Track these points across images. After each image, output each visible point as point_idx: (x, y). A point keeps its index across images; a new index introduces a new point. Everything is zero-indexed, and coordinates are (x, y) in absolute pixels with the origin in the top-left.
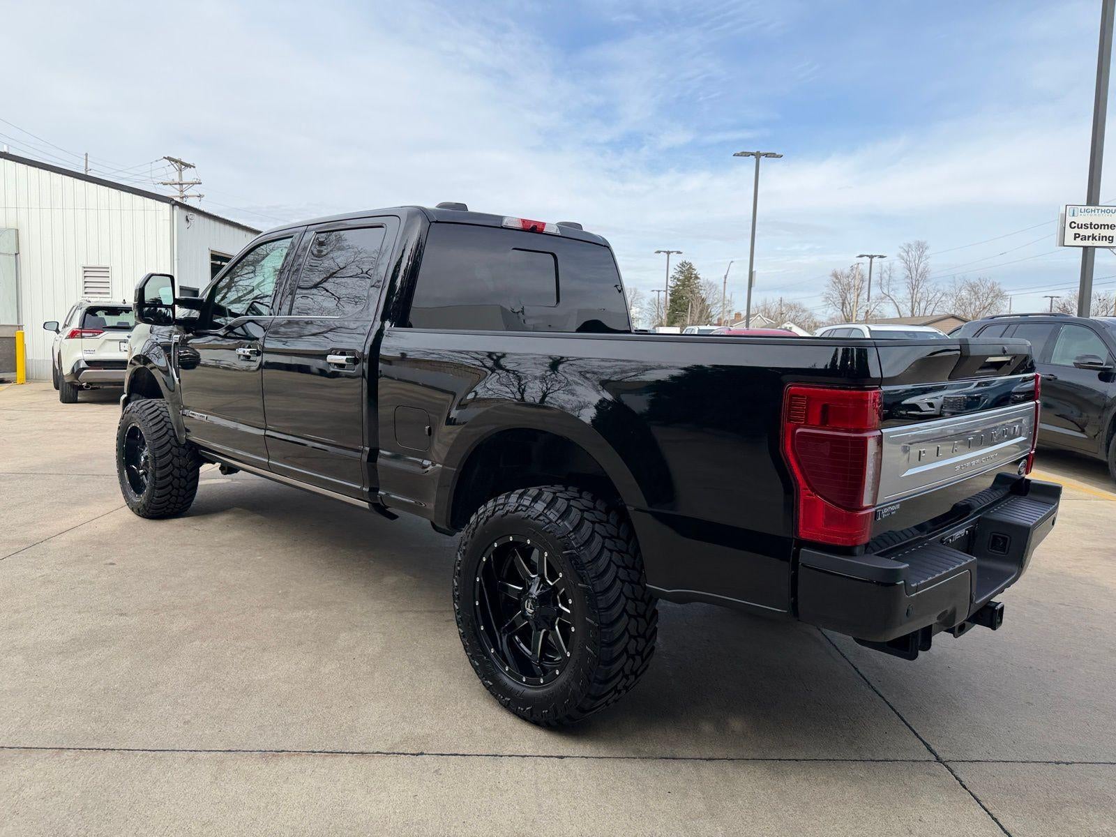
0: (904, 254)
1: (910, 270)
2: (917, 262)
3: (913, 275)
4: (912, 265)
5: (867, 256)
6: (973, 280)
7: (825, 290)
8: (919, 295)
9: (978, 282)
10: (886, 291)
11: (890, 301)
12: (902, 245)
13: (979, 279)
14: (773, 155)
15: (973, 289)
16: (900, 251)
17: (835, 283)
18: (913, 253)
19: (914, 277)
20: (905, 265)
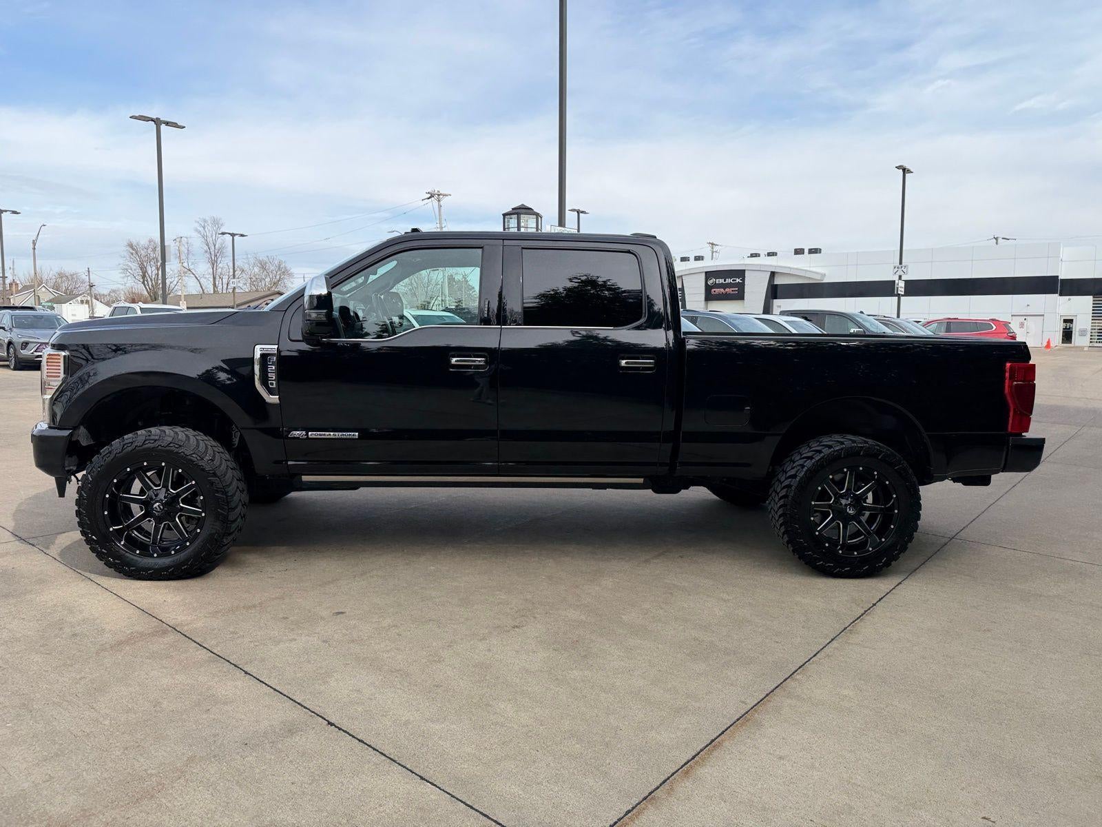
0: (201, 229)
1: (208, 245)
2: (214, 237)
3: (211, 250)
4: (210, 240)
5: (229, 234)
6: (262, 257)
7: (121, 261)
8: (219, 270)
9: (266, 259)
10: (185, 265)
11: (192, 275)
12: (198, 220)
13: (267, 257)
14: (175, 125)
15: (263, 266)
16: (196, 225)
17: (132, 254)
18: (209, 228)
19: (213, 253)
20: (203, 240)
